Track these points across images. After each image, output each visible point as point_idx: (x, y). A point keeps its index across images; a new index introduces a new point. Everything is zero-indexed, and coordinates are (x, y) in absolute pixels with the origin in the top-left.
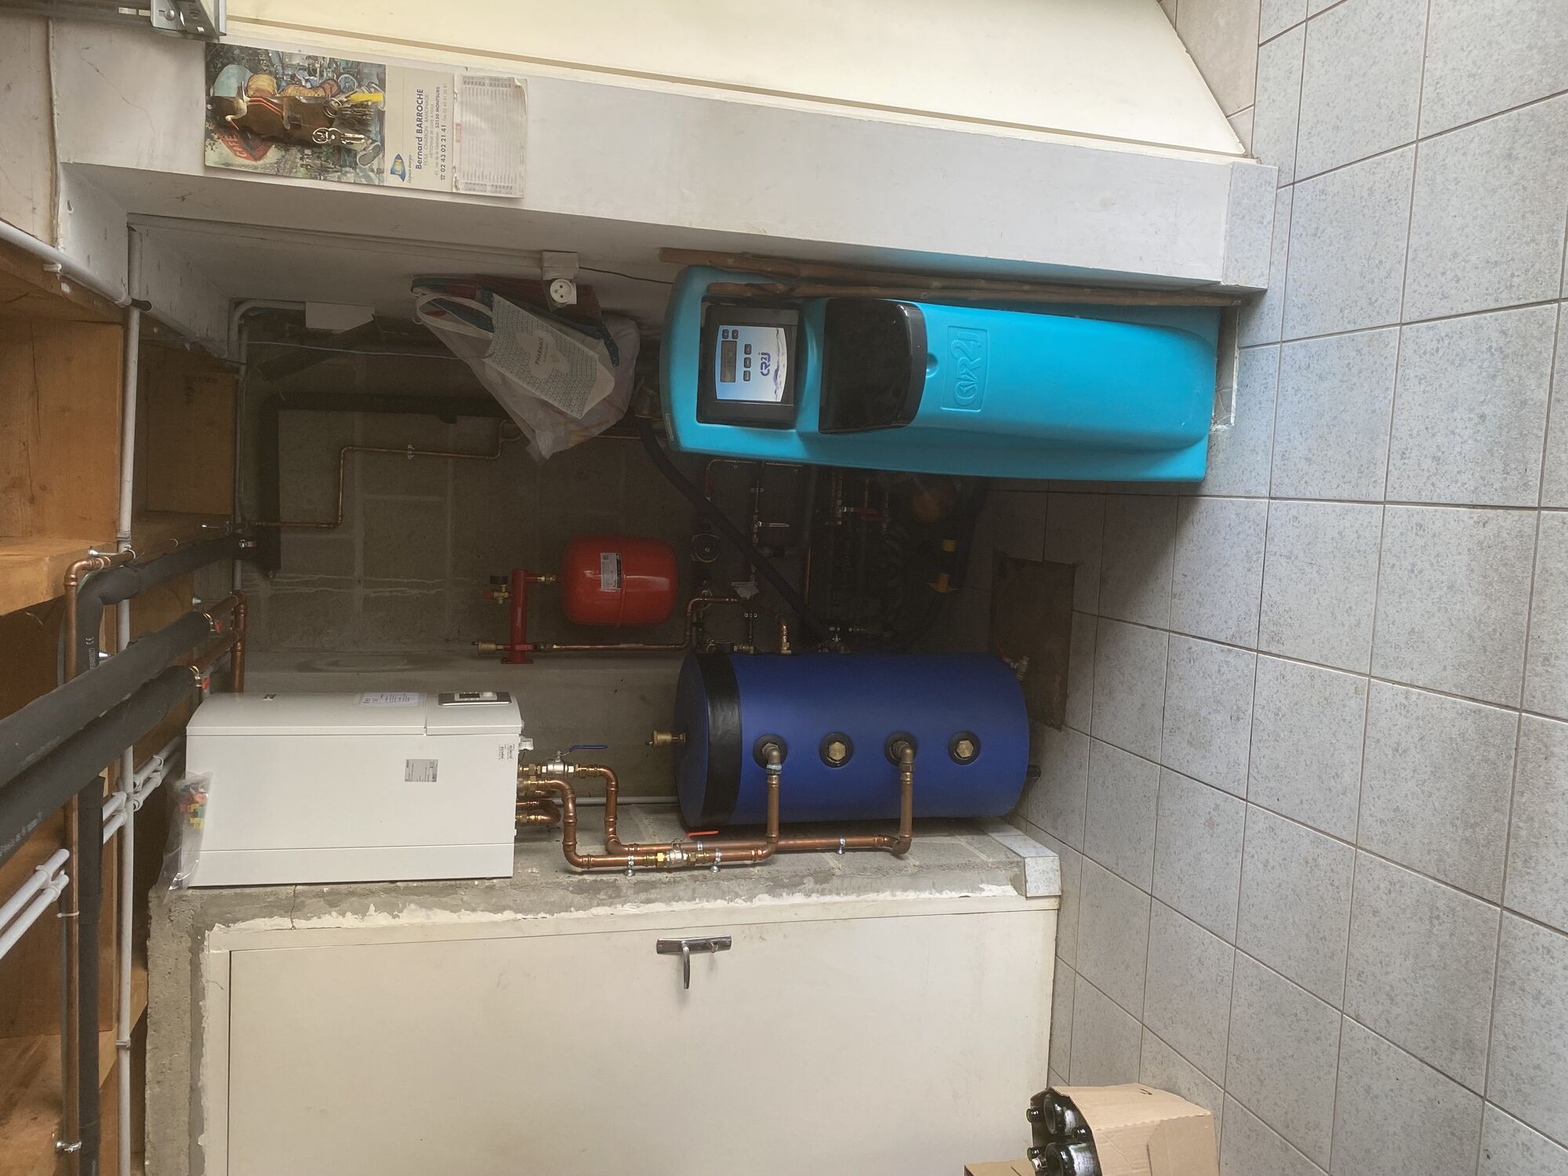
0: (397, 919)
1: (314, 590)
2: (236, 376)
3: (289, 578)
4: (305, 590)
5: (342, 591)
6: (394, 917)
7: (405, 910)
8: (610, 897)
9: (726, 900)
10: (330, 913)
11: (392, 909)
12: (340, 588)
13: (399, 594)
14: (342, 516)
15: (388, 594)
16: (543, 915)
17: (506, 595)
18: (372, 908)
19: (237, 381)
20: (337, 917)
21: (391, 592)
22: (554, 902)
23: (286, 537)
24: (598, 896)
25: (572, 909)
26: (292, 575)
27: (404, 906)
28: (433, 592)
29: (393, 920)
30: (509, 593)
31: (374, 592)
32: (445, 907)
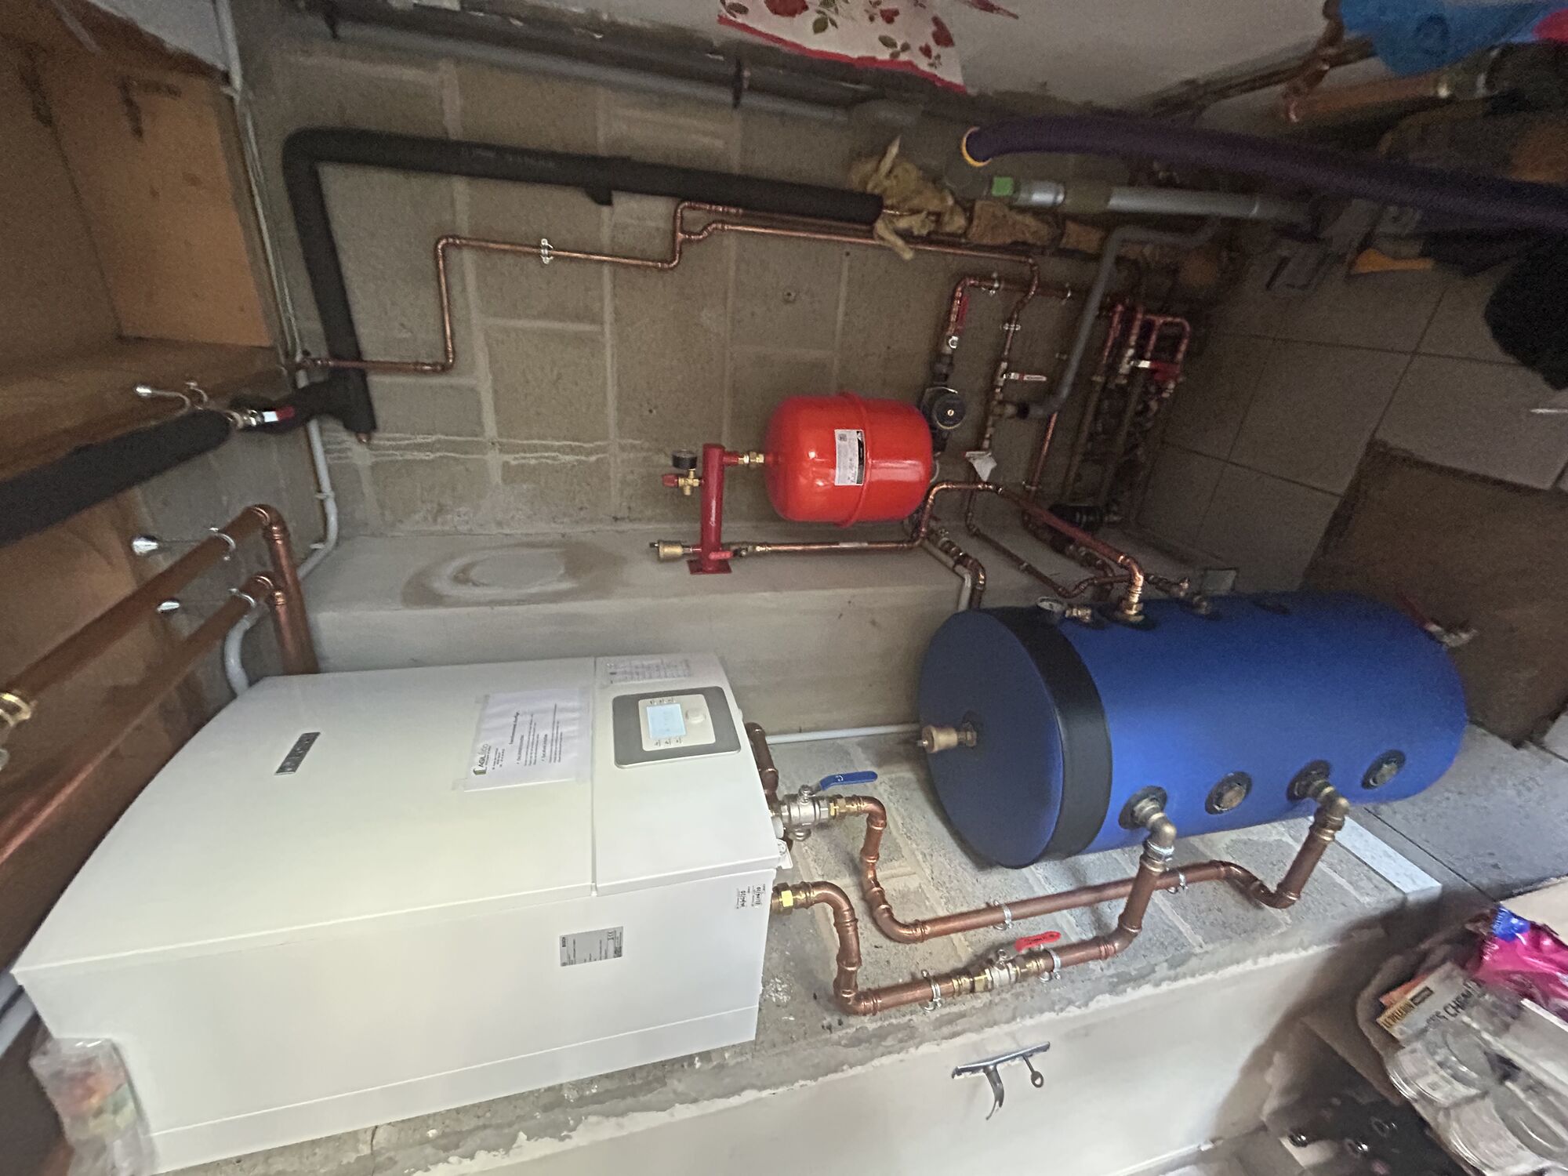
0: (567, 1140)
1: (432, 456)
2: (226, 90)
3: (394, 439)
4: (421, 456)
5: (470, 456)
6: (562, 1139)
7: (581, 1127)
8: (901, 1041)
9: (1054, 1011)
10: (446, 1161)
11: (556, 1131)
12: (466, 453)
13: (549, 461)
14: (454, 352)
15: (533, 462)
16: (802, 1082)
17: (696, 483)
18: (522, 1136)
19: (231, 99)
20: (460, 1162)
21: (536, 458)
22: (818, 1063)
23: (378, 383)
24: (883, 1043)
25: (845, 1067)
26: (397, 435)
27: (578, 1122)
28: (593, 458)
29: (561, 1143)
30: (700, 479)
31: (515, 459)
32: (646, 1108)
